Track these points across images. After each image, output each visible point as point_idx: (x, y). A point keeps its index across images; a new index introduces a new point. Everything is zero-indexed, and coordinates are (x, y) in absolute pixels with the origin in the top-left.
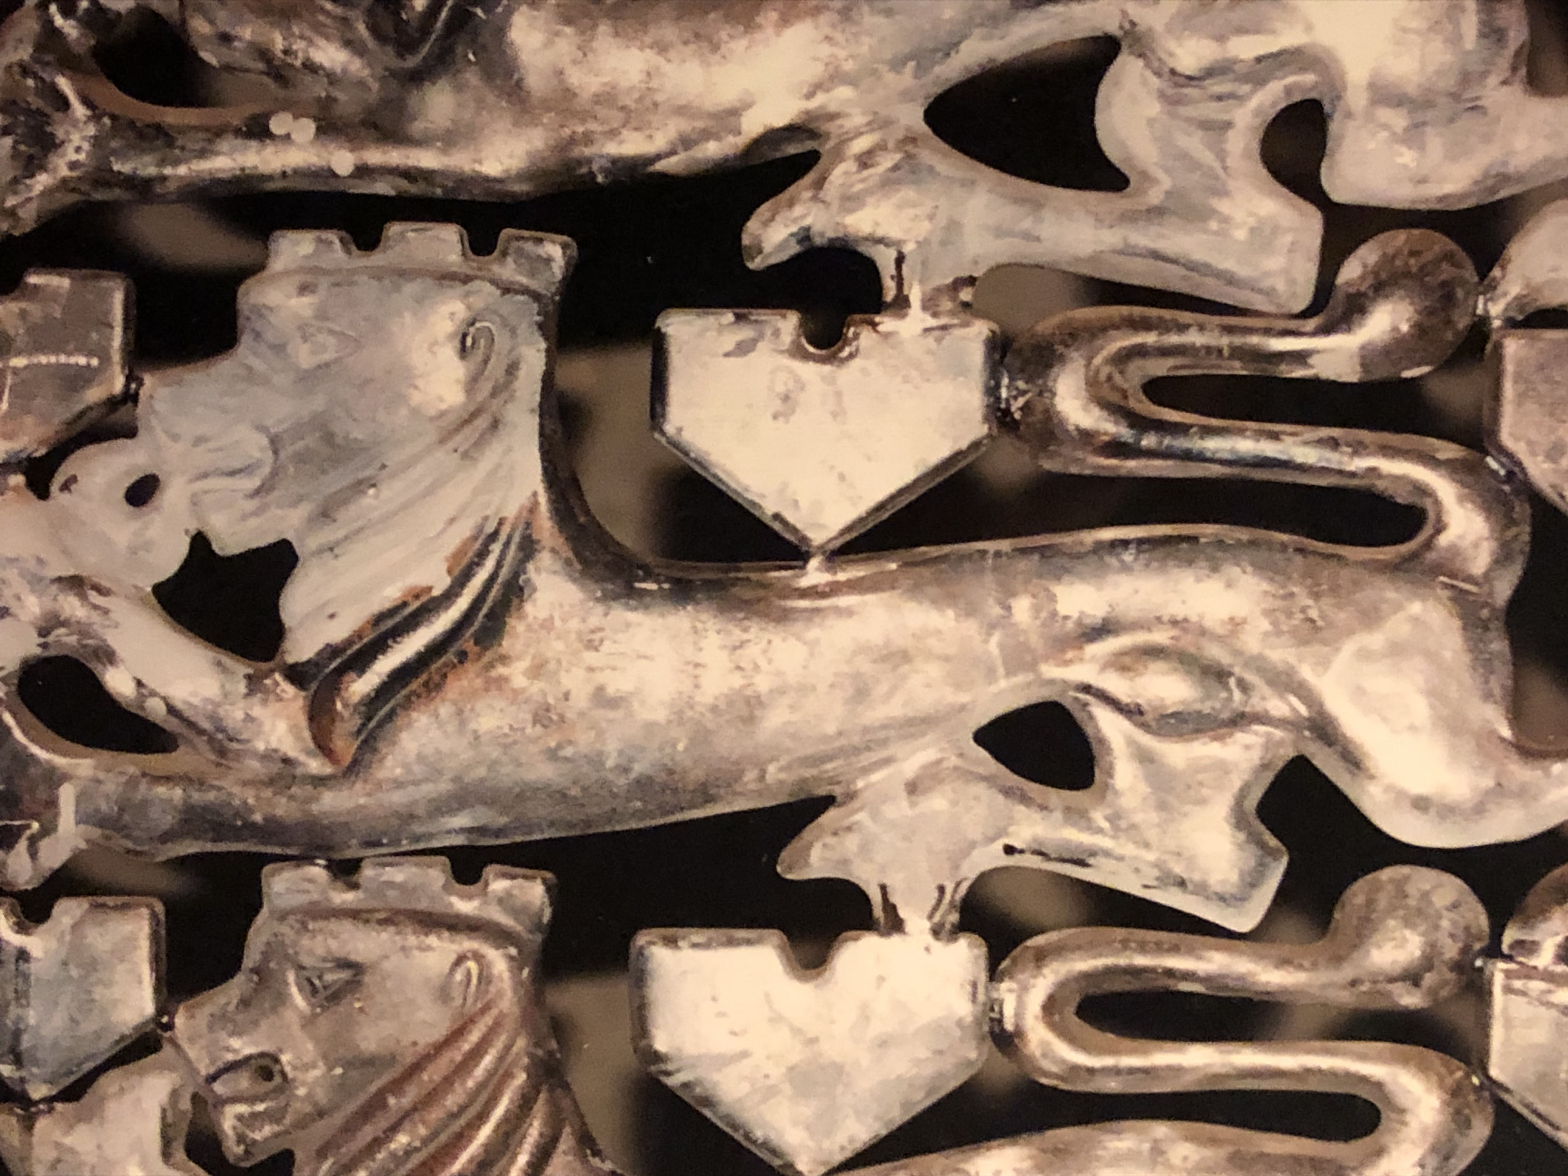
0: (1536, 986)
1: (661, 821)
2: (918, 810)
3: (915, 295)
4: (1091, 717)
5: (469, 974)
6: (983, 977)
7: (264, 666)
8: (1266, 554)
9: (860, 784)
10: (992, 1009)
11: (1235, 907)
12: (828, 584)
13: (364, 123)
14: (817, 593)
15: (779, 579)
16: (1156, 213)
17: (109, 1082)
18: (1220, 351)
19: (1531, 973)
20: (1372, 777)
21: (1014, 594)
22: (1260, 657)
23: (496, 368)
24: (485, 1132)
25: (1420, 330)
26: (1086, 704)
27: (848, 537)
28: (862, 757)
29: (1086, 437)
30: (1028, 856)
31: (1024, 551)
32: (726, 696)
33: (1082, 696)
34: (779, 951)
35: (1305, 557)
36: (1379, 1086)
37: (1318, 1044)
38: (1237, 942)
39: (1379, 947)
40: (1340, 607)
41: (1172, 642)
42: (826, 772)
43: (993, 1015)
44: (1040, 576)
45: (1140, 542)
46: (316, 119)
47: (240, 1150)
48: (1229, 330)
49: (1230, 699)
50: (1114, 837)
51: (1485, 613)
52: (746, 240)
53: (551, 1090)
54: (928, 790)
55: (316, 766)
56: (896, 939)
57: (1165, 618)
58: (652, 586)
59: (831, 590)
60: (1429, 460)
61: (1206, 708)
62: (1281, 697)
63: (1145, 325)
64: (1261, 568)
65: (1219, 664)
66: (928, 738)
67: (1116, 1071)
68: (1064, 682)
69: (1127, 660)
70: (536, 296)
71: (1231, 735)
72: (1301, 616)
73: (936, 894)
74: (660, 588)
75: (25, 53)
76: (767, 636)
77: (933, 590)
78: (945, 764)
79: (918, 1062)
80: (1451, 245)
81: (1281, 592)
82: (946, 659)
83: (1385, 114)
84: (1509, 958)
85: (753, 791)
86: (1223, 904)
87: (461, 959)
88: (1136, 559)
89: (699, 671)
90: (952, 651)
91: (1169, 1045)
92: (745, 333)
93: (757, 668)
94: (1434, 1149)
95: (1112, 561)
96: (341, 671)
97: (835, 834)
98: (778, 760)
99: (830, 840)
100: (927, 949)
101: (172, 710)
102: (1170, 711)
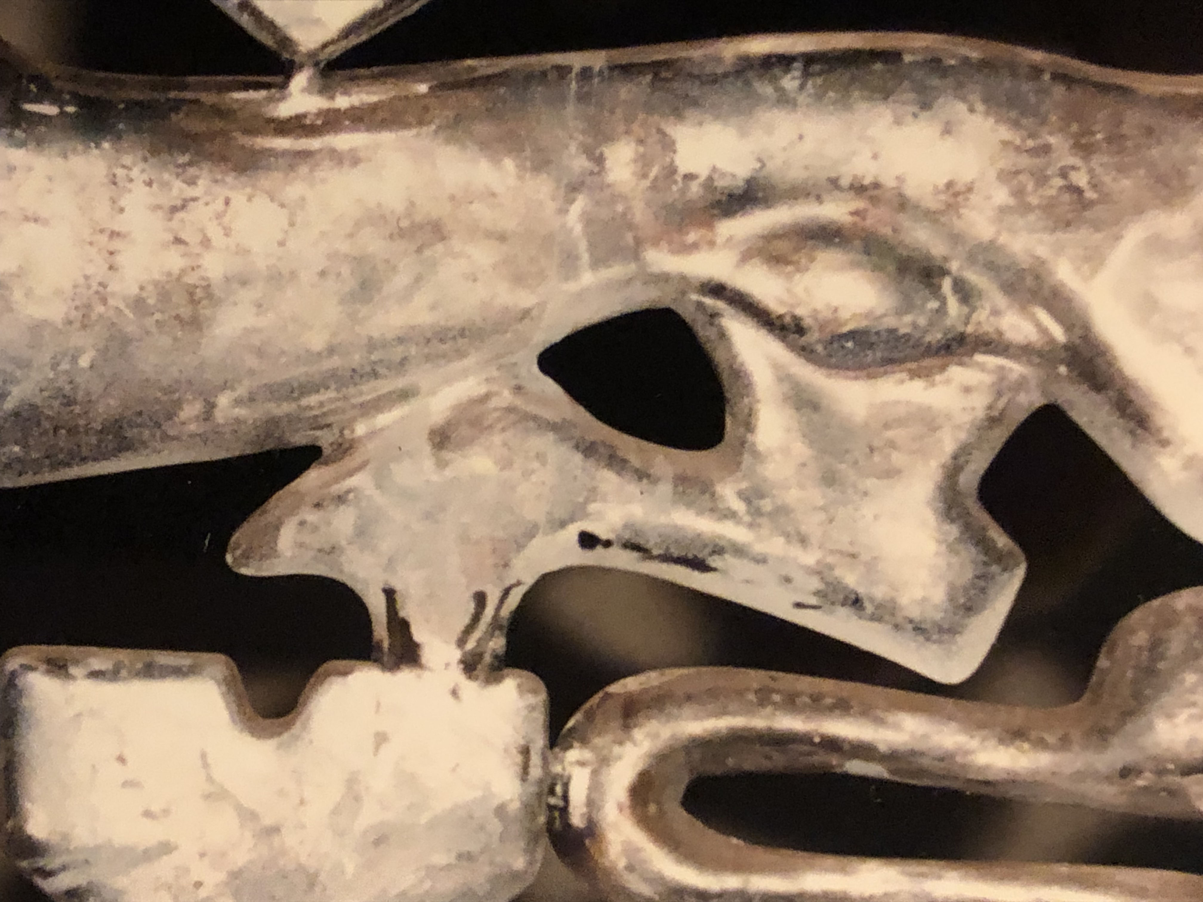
1: (48, 477)
2: (448, 473)
4: (723, 335)
6: (540, 741)
8: (1007, 83)
9: (360, 429)
10: (552, 792)
11: (940, 642)
12: (320, 113)
14: (303, 127)
15: (247, 102)
20: (1164, 443)
21: (610, 138)
22: (991, 247)
26: (714, 316)
27: (354, 41)
28: (364, 388)
30: (615, 551)
31: (628, 70)
32: (156, 284)
33: (708, 301)
34: (224, 688)
35: (1069, 88)
37: (1064, 869)
38: (941, 700)
39: (1170, 716)
40: (1122, 170)
41: (856, 219)
42: (310, 408)
43: (552, 801)
44: (650, 109)
45: (809, 59)
49: (942, 311)
50: (751, 526)
54: (464, 444)
57: (845, 182)
58: (49, 109)
59: (325, 124)
61: (904, 325)
62: (1023, 308)
65: (928, 257)
66: (467, 362)
68: (683, 278)
69: (782, 246)
71: (943, 368)
72: (1058, 182)
73: (471, 607)
74: (62, 113)
76: (222, 192)
77: (483, 129)
78: (494, 403)
79: (431, 871)
81: (1030, 143)
82: (502, 238)
85: (192, 436)
86: (921, 638)
88: (802, 87)
89: (116, 245)
90: (510, 224)
91: (830, 860)
93: (206, 243)
95: (766, 89)
97: (318, 505)
98: (233, 389)
99: (312, 517)
100: (454, 693)
102: (845, 329)
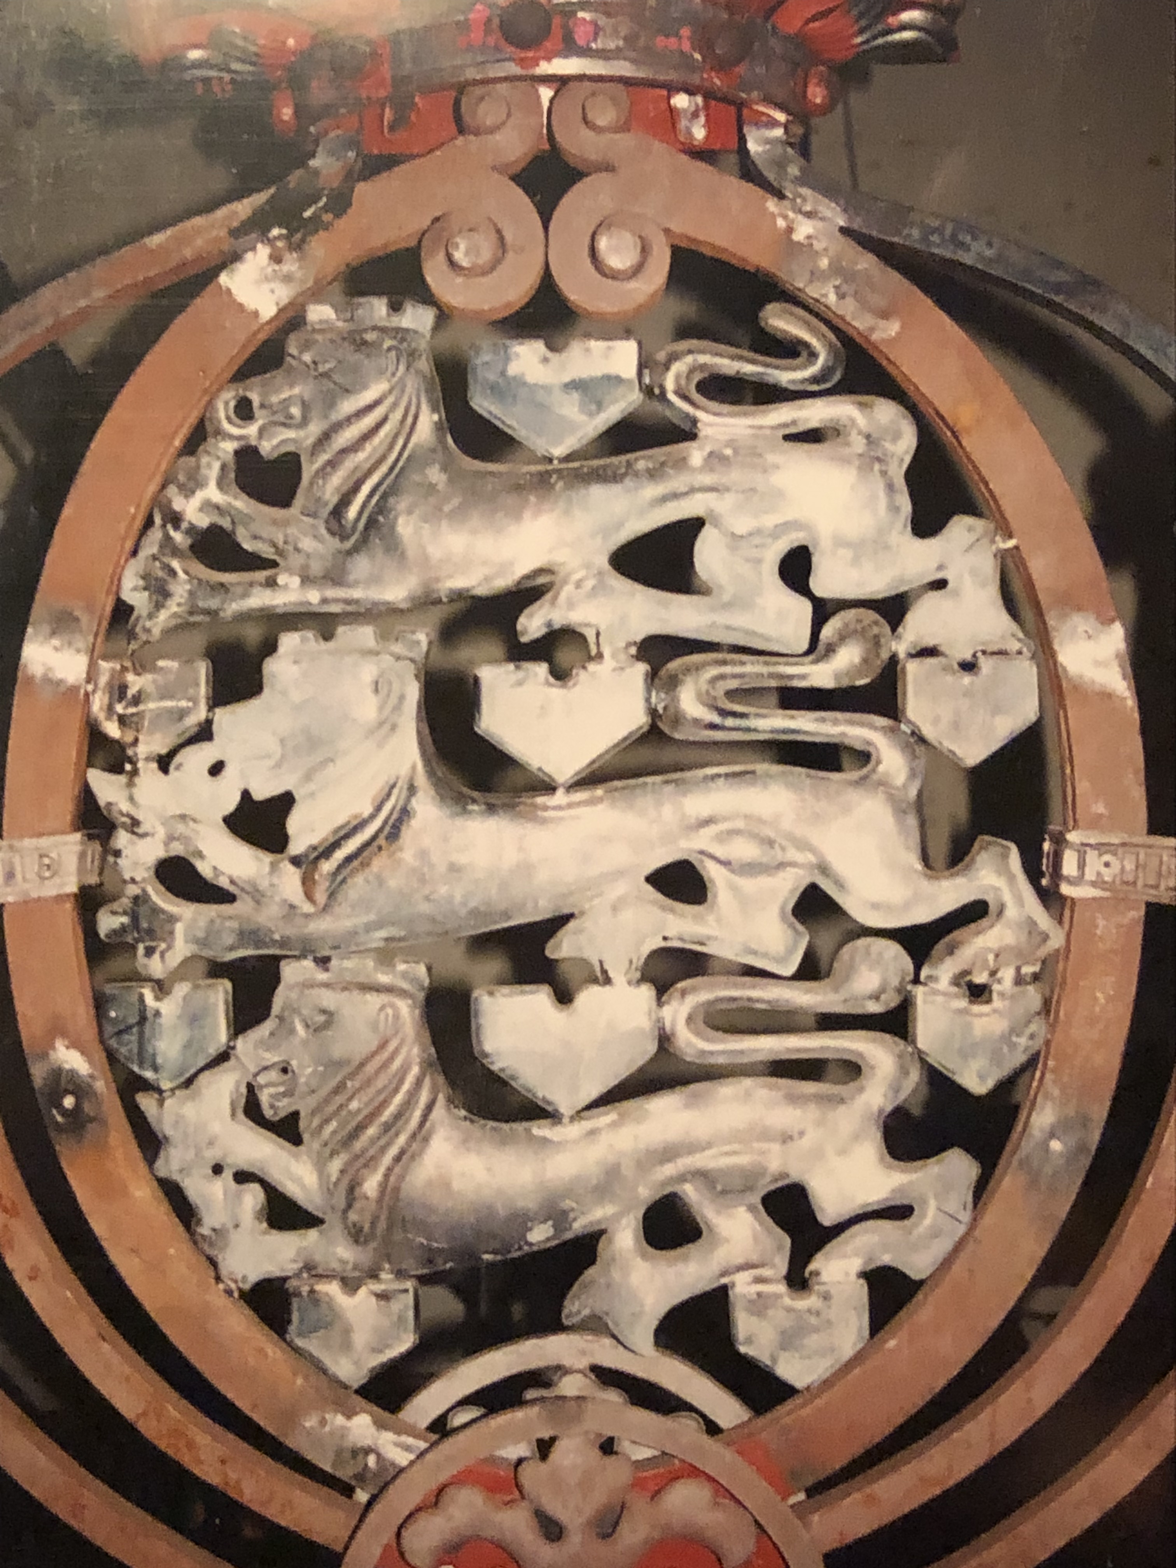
0: (940, 999)
1: (484, 930)
2: (617, 920)
3: (607, 651)
4: (704, 867)
5: (387, 1015)
6: (654, 1006)
7: (279, 856)
8: (791, 779)
9: (587, 906)
10: (659, 1022)
11: (783, 963)
12: (567, 803)
13: (324, 577)
14: (561, 808)
15: (541, 801)
16: (727, 606)
17: (204, 1078)
18: (763, 675)
19: (935, 992)
20: (850, 893)
21: (663, 804)
22: (790, 833)
23: (393, 700)
24: (398, 1099)
25: (865, 661)
26: (702, 861)
27: (579, 777)
28: (589, 892)
29: (696, 722)
30: (675, 941)
31: (667, 782)
32: (515, 864)
36: (860, 1055)
38: (784, 982)
39: (857, 981)
40: (830, 805)
41: (746, 826)
42: (570, 901)
43: (660, 1025)
44: (676, 795)
45: (727, 775)
46: (300, 576)
47: (272, 1112)
48: (766, 663)
49: (776, 855)
50: (719, 930)
51: (904, 805)
52: (519, 627)
53: (432, 1074)
54: (622, 909)
55: (308, 908)
56: (608, 988)
57: (741, 815)
58: (476, 808)
59: (568, 806)
60: (872, 727)
61: (765, 860)
62: (802, 852)
63: (724, 663)
64: (789, 785)
65: (770, 837)
66: (620, 882)
67: (723, 1052)
68: (691, 849)
69: (723, 837)
70: (412, 660)
71: (777, 874)
72: (811, 810)
74: (481, 809)
75: (155, 550)
77: (621, 804)
78: (630, 895)
80: (877, 617)
81: (800, 798)
82: (629, 840)
83: (842, 552)
84: (925, 984)
86: (777, 962)
87: (382, 1008)
88: (725, 784)
89: (501, 851)
90: (633, 835)
92: (520, 674)
93: (531, 848)
94: (890, 1086)
95: (713, 785)
96: (318, 858)
97: (574, 934)
98: (544, 896)
100: (625, 992)
101: (232, 882)
102: (746, 862)
